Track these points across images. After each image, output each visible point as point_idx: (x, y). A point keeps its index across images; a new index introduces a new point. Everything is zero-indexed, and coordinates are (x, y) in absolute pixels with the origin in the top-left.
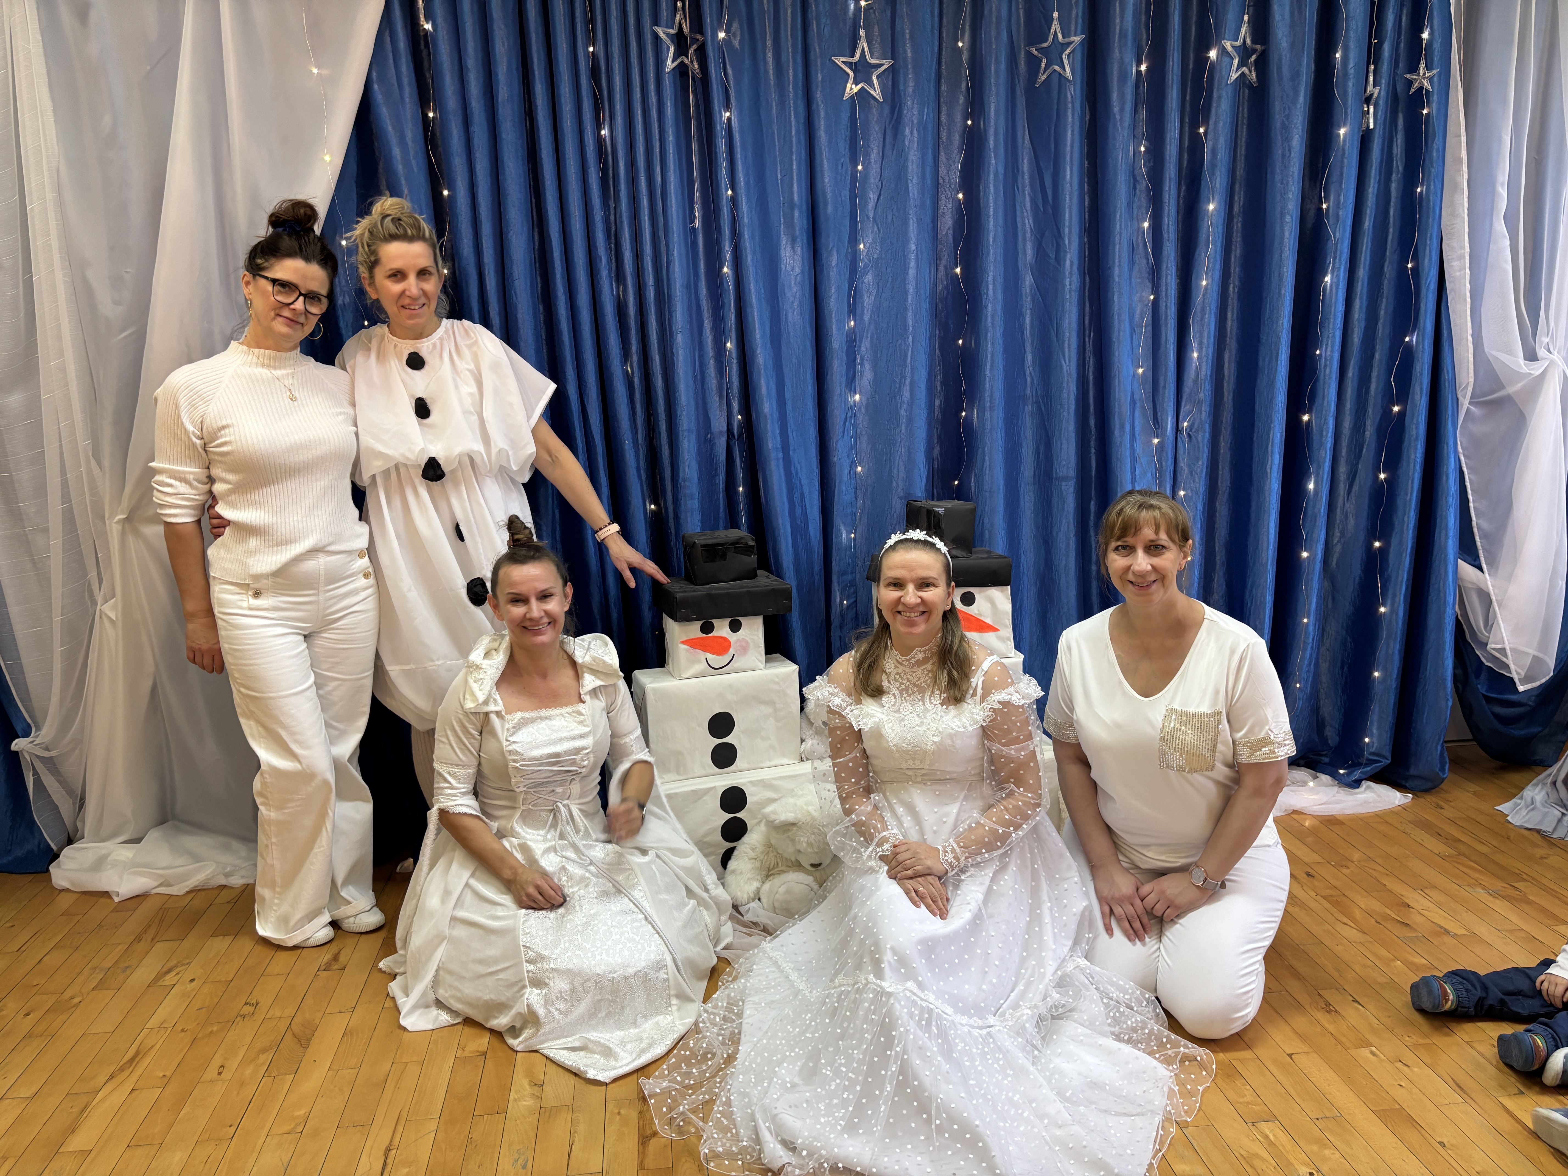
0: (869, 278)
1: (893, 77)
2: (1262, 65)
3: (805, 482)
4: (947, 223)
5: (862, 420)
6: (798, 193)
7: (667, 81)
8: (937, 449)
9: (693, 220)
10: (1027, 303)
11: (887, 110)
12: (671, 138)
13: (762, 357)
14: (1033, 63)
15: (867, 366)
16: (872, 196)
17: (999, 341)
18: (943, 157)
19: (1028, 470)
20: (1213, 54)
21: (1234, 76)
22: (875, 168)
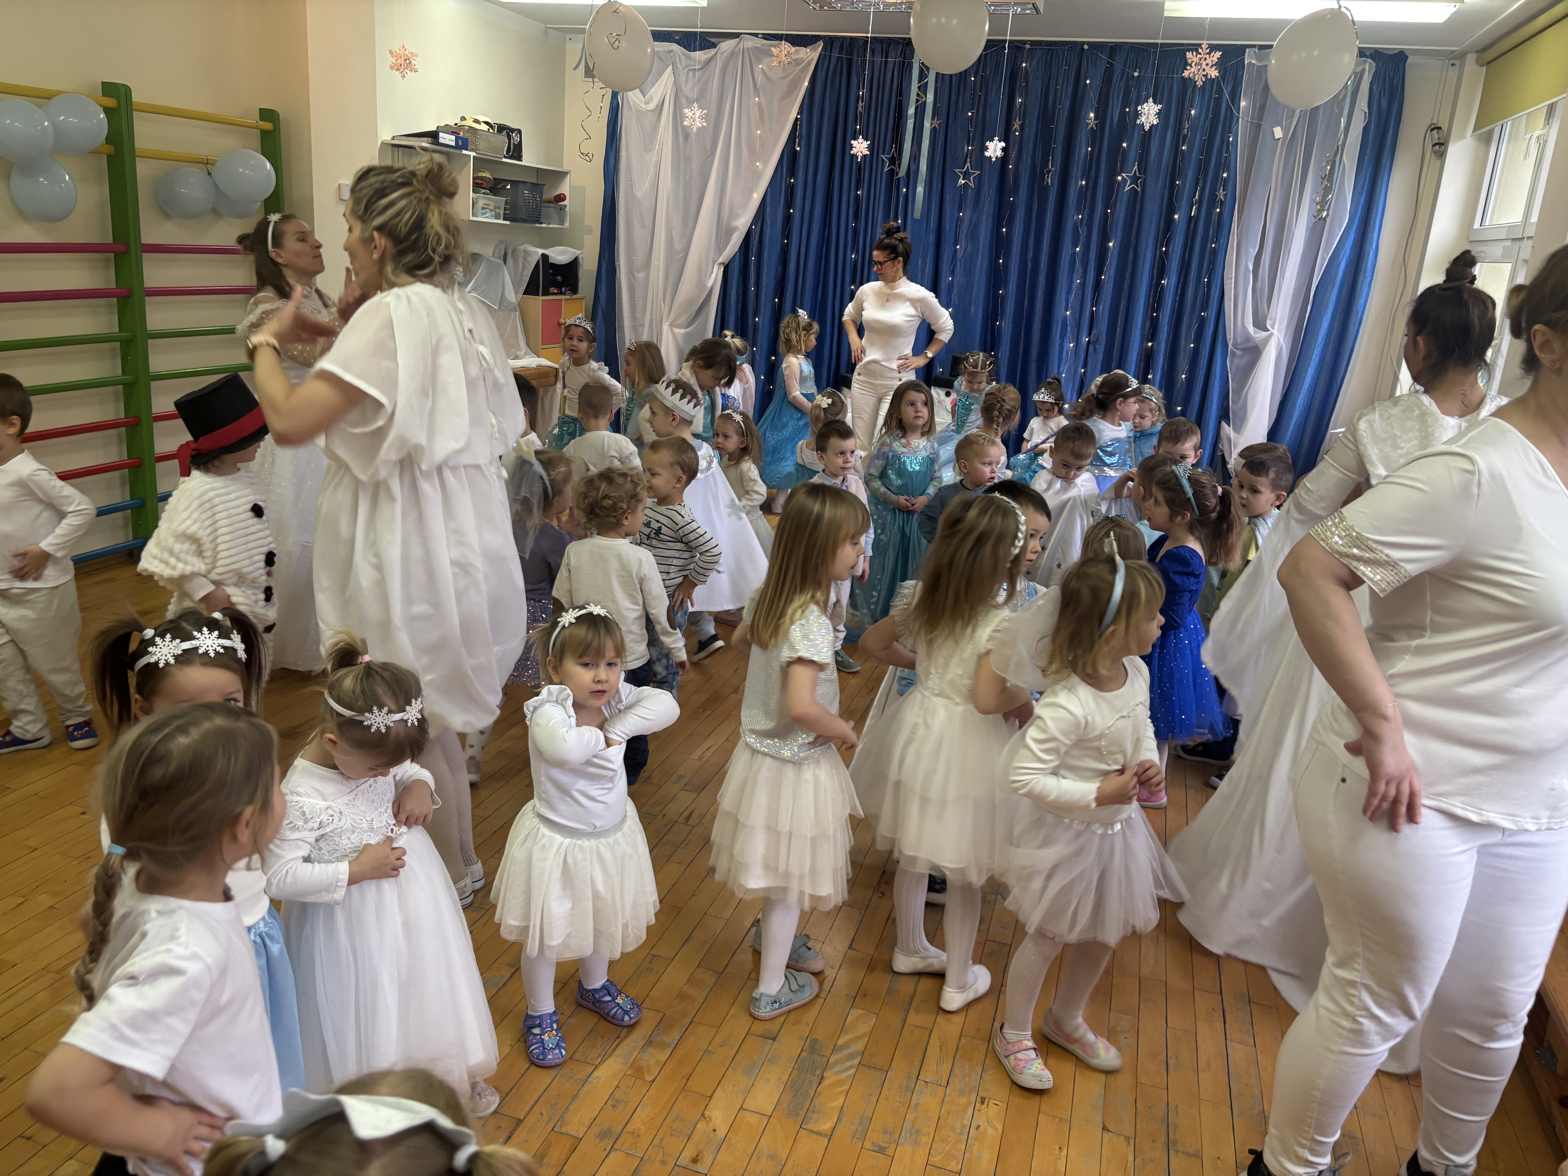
0: (960, 262)
1: (979, 179)
6: (933, 223)
7: (884, 175)
10: (1028, 278)
11: (975, 192)
12: (883, 198)
14: (1043, 176)
16: (965, 227)
20: (1119, 178)
21: (1127, 189)
22: (968, 214)
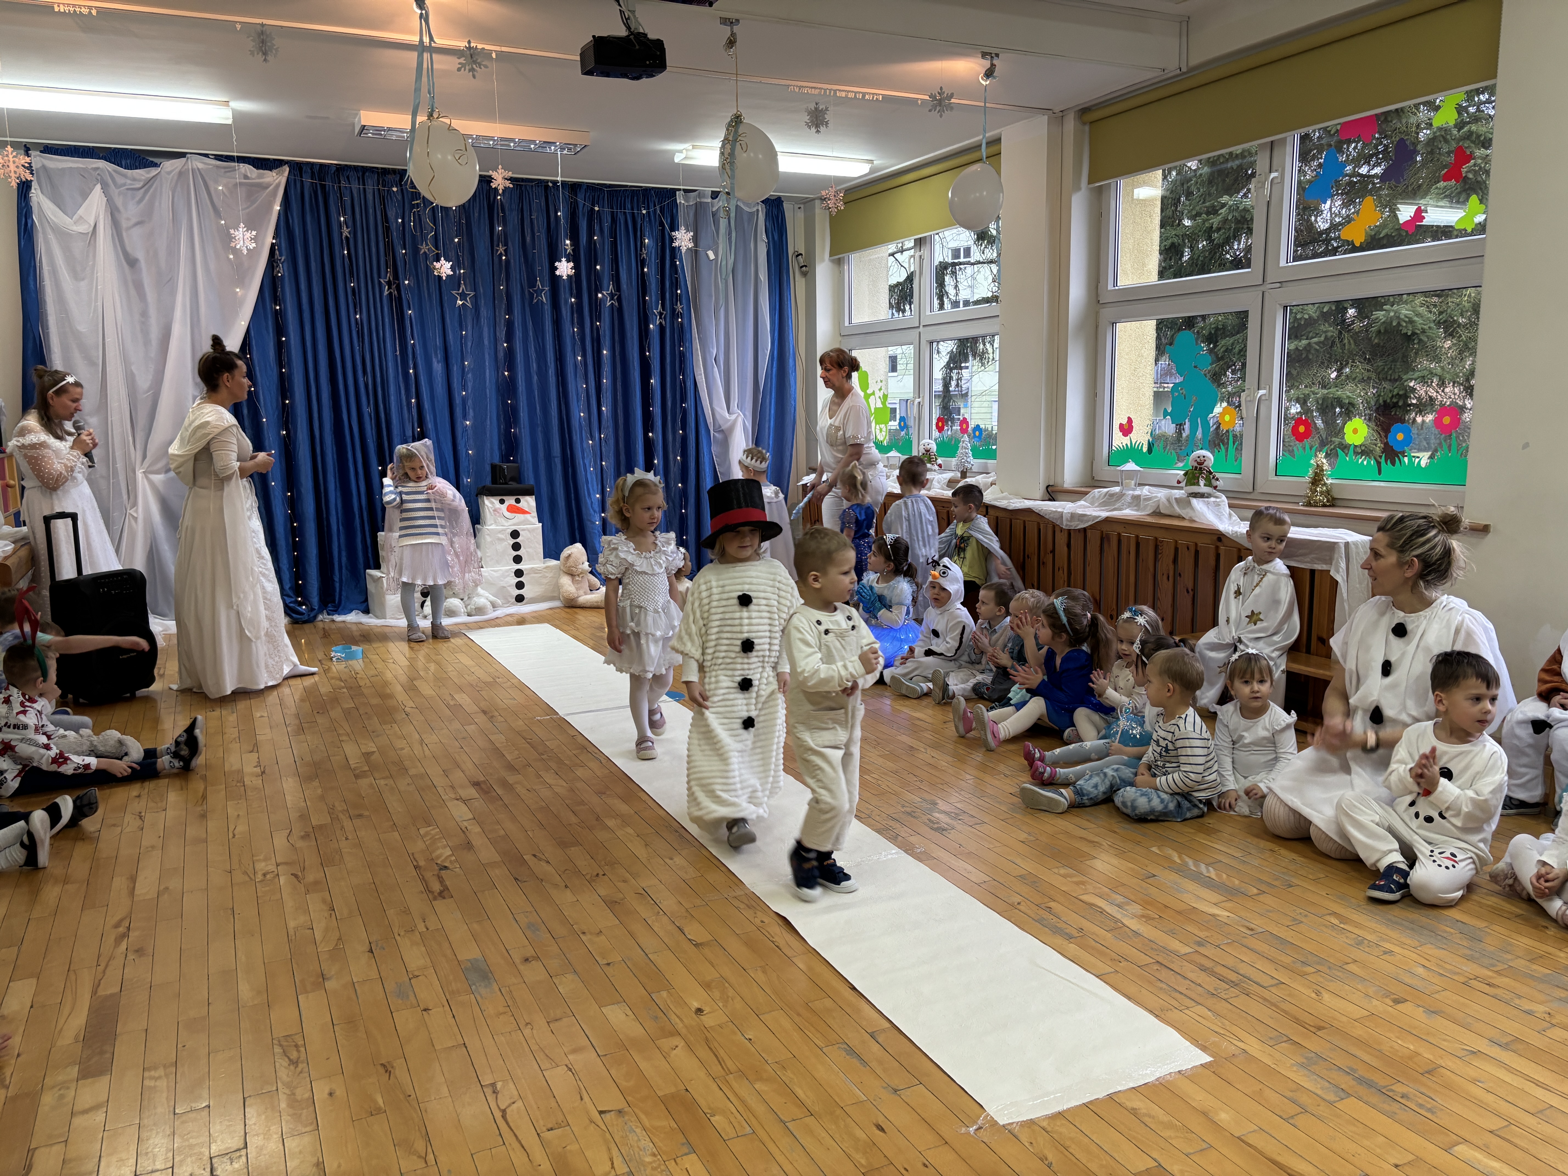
0: (470, 375)
1: (476, 299)
2: (619, 300)
3: (447, 456)
4: (501, 354)
5: (470, 432)
6: (439, 342)
7: (384, 299)
8: (503, 447)
9: (396, 351)
10: (535, 387)
11: (473, 311)
12: (387, 320)
13: (427, 405)
14: (531, 295)
15: (471, 411)
16: (469, 344)
17: (525, 402)
18: (498, 328)
19: (541, 454)
20: (600, 295)
21: (608, 304)
22: (470, 333)
